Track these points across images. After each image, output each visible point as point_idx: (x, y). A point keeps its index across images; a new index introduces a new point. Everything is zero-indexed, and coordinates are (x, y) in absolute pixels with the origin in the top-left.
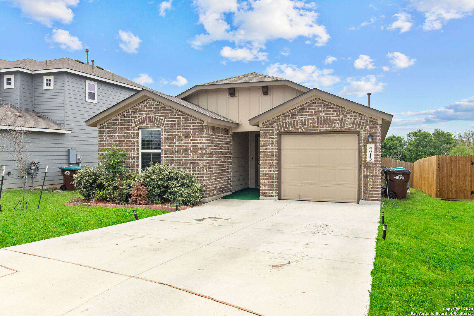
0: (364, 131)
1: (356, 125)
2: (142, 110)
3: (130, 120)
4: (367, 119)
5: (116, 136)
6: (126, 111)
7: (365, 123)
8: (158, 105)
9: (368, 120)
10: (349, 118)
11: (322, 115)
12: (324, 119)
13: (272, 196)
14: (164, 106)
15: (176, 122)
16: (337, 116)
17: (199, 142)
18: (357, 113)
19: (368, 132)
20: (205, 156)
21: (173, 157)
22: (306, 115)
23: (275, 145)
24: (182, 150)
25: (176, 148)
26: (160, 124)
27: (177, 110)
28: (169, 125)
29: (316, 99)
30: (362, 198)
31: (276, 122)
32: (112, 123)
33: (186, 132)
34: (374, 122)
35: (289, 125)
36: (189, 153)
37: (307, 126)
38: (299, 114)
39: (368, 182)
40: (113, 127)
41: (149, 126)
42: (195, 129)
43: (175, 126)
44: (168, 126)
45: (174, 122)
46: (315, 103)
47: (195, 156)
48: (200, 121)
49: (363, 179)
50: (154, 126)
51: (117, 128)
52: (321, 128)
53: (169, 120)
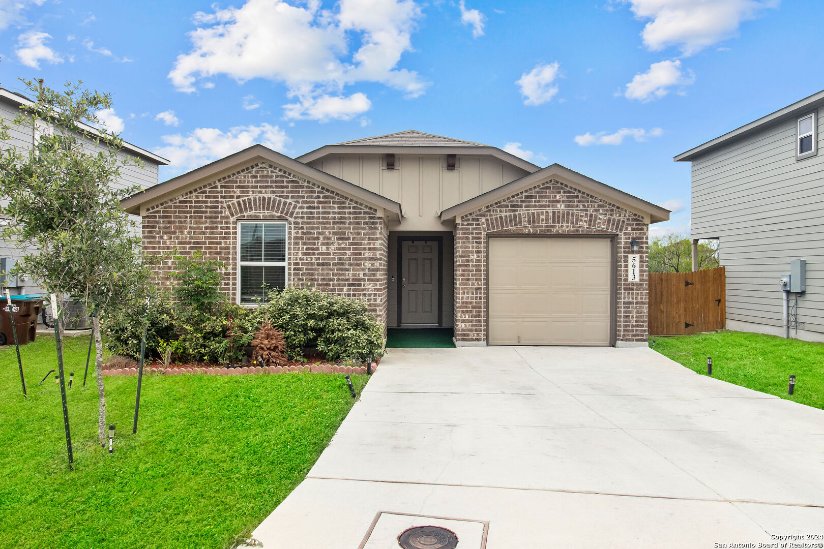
0: (625, 234)
1: (613, 224)
2: (246, 184)
3: (218, 202)
4: (629, 216)
5: (185, 233)
6: (210, 184)
7: (626, 222)
8: (282, 176)
9: (631, 218)
10: (602, 214)
11: (561, 207)
12: (563, 214)
13: (477, 340)
14: (294, 179)
15: (321, 210)
16: (584, 210)
17: (367, 247)
18: (614, 206)
19: (630, 236)
20: (378, 272)
21: (312, 275)
22: (535, 206)
23: (483, 254)
24: (331, 262)
25: (319, 258)
26: (285, 212)
27: (323, 188)
28: (305, 216)
29: (551, 181)
30: (622, 338)
31: (484, 216)
32: (176, 207)
33: (340, 228)
34: (639, 221)
35: (506, 222)
36: (347, 267)
37: (536, 225)
38: (524, 204)
39: (630, 312)
40: (177, 214)
41: (261, 215)
42: (359, 223)
43: (319, 218)
44: (302, 218)
45: (315, 210)
46: (549, 188)
47: (358, 273)
48: (369, 210)
49: (622, 308)
50: (273, 216)
51: (186, 217)
52: (559, 228)
53: (305, 205)
